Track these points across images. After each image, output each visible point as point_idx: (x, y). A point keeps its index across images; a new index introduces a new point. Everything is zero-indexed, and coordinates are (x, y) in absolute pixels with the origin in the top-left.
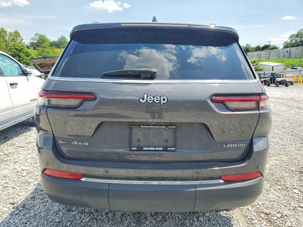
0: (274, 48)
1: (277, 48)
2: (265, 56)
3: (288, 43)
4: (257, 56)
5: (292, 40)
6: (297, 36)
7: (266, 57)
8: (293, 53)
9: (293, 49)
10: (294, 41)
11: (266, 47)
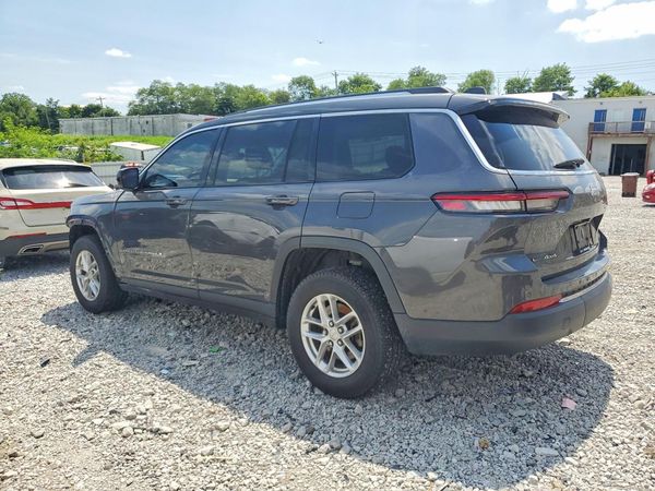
0: (110, 113)
1: (116, 114)
2: (103, 128)
3: (136, 106)
4: (86, 127)
5: (142, 100)
6: (151, 92)
7: (106, 130)
8: (159, 126)
9: (158, 119)
10: (146, 103)
11: (91, 111)
